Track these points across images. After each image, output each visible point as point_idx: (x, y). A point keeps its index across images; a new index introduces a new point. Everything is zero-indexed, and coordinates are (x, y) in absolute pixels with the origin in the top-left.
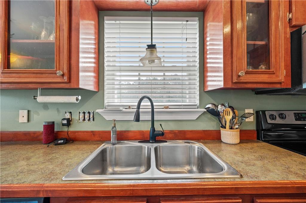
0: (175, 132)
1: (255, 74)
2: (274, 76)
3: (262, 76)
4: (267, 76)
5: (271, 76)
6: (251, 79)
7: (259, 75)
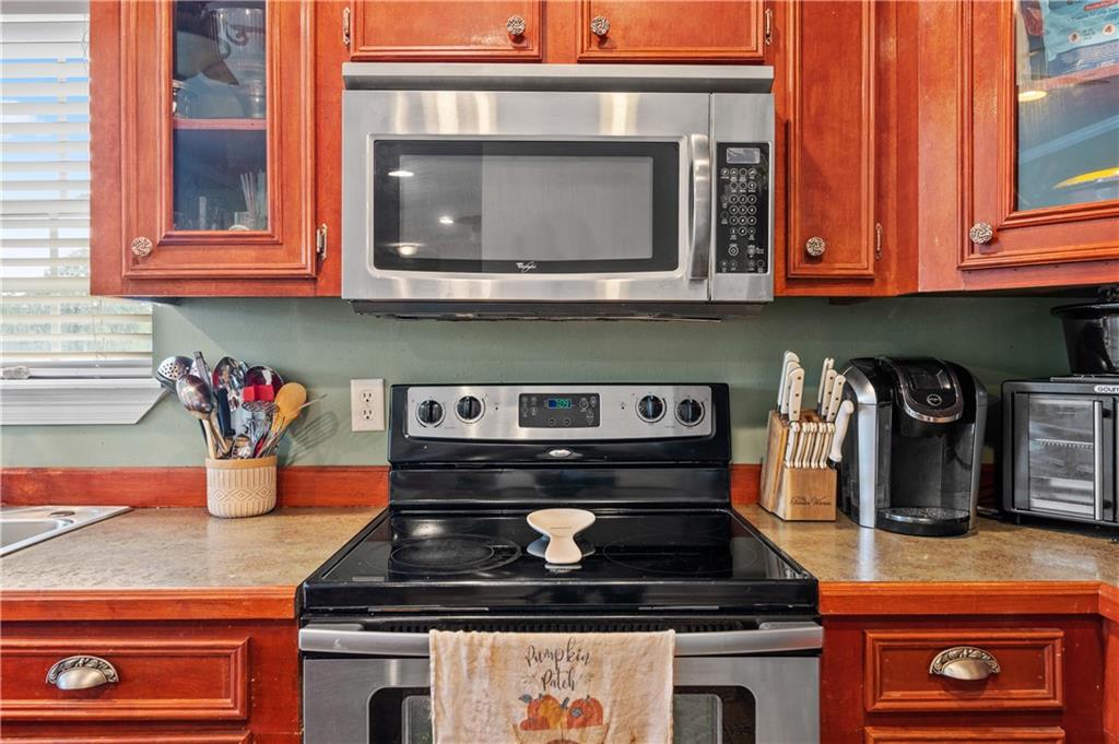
0: (49, 475)
1: (207, 247)
2: (280, 252)
3: (235, 252)
4: (251, 252)
5: (269, 251)
6: (197, 266)
7: (222, 252)
